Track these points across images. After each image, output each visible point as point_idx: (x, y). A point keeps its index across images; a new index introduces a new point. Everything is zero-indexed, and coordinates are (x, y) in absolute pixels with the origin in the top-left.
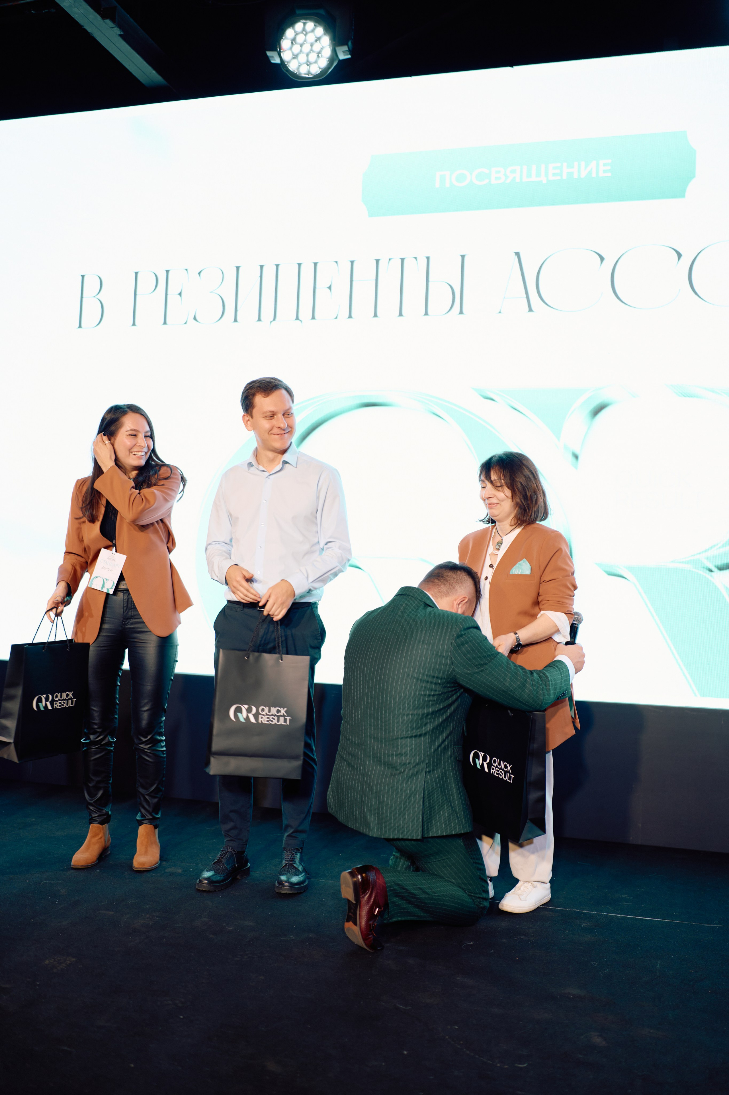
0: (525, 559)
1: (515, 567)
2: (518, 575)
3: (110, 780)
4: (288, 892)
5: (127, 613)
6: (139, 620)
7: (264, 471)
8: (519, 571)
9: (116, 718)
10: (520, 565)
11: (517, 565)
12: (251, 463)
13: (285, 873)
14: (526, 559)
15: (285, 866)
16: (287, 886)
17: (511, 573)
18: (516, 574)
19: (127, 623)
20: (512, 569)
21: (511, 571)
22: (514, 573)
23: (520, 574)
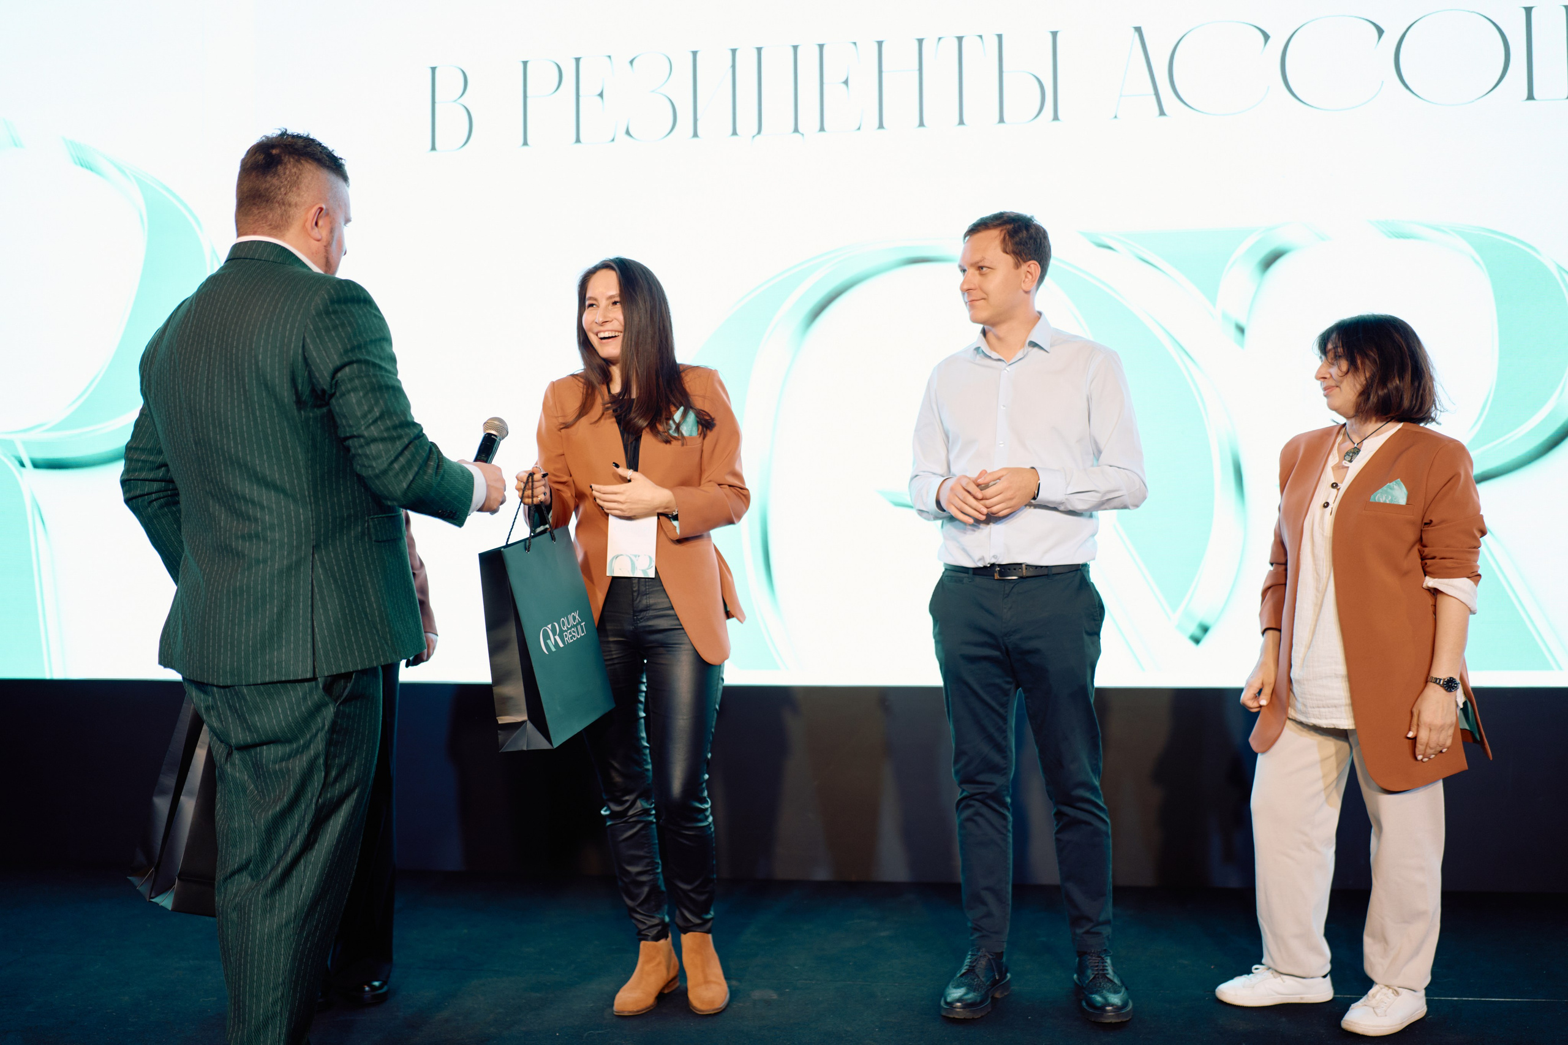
0: (1399, 479)
1: (1380, 491)
2: (1384, 505)
3: (657, 868)
4: (1114, 1021)
5: (640, 601)
6: (671, 612)
7: (999, 360)
8: (1386, 498)
9: (648, 770)
10: (1391, 489)
11: (1385, 488)
12: (979, 348)
13: (1099, 991)
14: (1402, 481)
15: (1093, 978)
16: (1111, 1011)
17: (1372, 500)
18: (1382, 502)
19: (641, 618)
20: (1375, 494)
21: (1372, 497)
22: (1377, 501)
23: (1388, 502)
